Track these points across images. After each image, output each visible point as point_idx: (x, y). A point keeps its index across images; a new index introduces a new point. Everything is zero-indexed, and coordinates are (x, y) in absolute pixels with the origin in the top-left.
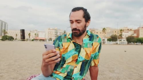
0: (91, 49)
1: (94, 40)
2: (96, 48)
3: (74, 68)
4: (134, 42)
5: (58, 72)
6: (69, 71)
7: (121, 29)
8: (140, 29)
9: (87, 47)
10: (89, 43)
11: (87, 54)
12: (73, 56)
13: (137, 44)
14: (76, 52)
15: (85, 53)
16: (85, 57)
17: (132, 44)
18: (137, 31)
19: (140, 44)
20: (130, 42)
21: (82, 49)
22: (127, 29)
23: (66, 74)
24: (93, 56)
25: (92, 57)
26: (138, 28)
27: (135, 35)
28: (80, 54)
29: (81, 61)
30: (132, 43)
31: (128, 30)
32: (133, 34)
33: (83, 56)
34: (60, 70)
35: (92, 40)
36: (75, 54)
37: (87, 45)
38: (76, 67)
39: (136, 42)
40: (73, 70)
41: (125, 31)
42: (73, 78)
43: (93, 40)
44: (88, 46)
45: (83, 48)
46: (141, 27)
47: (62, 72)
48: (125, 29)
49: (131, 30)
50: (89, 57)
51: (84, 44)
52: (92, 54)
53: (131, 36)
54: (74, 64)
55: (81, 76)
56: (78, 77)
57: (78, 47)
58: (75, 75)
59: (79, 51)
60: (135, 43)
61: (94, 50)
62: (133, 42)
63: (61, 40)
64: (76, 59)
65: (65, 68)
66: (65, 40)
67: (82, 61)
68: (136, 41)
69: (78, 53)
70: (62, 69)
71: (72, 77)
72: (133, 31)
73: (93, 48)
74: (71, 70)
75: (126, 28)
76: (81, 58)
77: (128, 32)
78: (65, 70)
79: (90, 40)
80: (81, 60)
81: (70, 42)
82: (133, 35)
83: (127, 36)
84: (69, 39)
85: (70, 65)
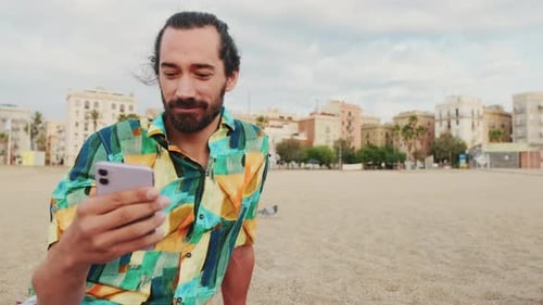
0: (240, 179)
1: (247, 143)
2: (256, 173)
3: (181, 259)
4: (299, 161)
5: (104, 291)
6: (161, 274)
7: (259, 115)
8: (316, 116)
9: (227, 173)
10: (229, 155)
11: (228, 197)
12: (176, 209)
13: (308, 165)
14: (186, 194)
15: (221, 197)
16: (223, 213)
17: (293, 169)
18: (307, 125)
19: (317, 166)
20: (288, 162)
21: (208, 180)
22: (277, 116)
23: (146, 290)
24: (248, 205)
25: (245, 209)
26: (312, 114)
27: (302, 137)
28: (202, 203)
29: (206, 231)
30: (294, 163)
31: (282, 118)
32: (296, 135)
33: (213, 206)
34: (119, 281)
35: (240, 143)
36: (183, 202)
37: (224, 164)
38: (189, 255)
39: (306, 161)
40: (179, 269)
41: (271, 123)
42: (179, 300)
43: (244, 144)
44: (230, 167)
45: (212, 177)
46: (320, 111)
47: (125, 288)
48: (271, 115)
49: (290, 119)
50: (234, 211)
51: (215, 160)
52: (245, 196)
53: (292, 140)
54: (179, 245)
55: (206, 289)
56: (195, 295)
57: (192, 175)
58: (186, 287)
59: (198, 188)
60: (303, 164)
61: (250, 183)
62: (297, 162)
63: (118, 145)
64: (186, 223)
65: (139, 267)
66: (136, 145)
67: (211, 229)
68: (305, 156)
69: (193, 197)
70: (124, 275)
71: (176, 296)
72: (296, 125)
73: (246, 176)
74: (165, 270)
75: (276, 111)
76: (206, 219)
77: (280, 127)
78: (140, 275)
79: (233, 145)
80: (208, 227)
81: (159, 153)
82: (296, 137)
83: (279, 140)
84: (154, 142)
85: (160, 253)
